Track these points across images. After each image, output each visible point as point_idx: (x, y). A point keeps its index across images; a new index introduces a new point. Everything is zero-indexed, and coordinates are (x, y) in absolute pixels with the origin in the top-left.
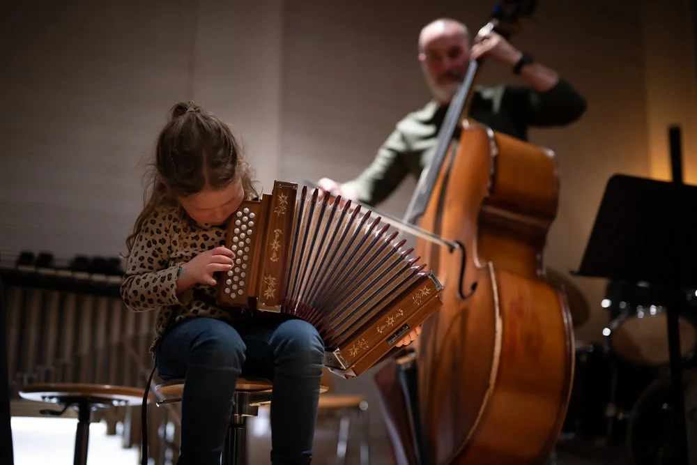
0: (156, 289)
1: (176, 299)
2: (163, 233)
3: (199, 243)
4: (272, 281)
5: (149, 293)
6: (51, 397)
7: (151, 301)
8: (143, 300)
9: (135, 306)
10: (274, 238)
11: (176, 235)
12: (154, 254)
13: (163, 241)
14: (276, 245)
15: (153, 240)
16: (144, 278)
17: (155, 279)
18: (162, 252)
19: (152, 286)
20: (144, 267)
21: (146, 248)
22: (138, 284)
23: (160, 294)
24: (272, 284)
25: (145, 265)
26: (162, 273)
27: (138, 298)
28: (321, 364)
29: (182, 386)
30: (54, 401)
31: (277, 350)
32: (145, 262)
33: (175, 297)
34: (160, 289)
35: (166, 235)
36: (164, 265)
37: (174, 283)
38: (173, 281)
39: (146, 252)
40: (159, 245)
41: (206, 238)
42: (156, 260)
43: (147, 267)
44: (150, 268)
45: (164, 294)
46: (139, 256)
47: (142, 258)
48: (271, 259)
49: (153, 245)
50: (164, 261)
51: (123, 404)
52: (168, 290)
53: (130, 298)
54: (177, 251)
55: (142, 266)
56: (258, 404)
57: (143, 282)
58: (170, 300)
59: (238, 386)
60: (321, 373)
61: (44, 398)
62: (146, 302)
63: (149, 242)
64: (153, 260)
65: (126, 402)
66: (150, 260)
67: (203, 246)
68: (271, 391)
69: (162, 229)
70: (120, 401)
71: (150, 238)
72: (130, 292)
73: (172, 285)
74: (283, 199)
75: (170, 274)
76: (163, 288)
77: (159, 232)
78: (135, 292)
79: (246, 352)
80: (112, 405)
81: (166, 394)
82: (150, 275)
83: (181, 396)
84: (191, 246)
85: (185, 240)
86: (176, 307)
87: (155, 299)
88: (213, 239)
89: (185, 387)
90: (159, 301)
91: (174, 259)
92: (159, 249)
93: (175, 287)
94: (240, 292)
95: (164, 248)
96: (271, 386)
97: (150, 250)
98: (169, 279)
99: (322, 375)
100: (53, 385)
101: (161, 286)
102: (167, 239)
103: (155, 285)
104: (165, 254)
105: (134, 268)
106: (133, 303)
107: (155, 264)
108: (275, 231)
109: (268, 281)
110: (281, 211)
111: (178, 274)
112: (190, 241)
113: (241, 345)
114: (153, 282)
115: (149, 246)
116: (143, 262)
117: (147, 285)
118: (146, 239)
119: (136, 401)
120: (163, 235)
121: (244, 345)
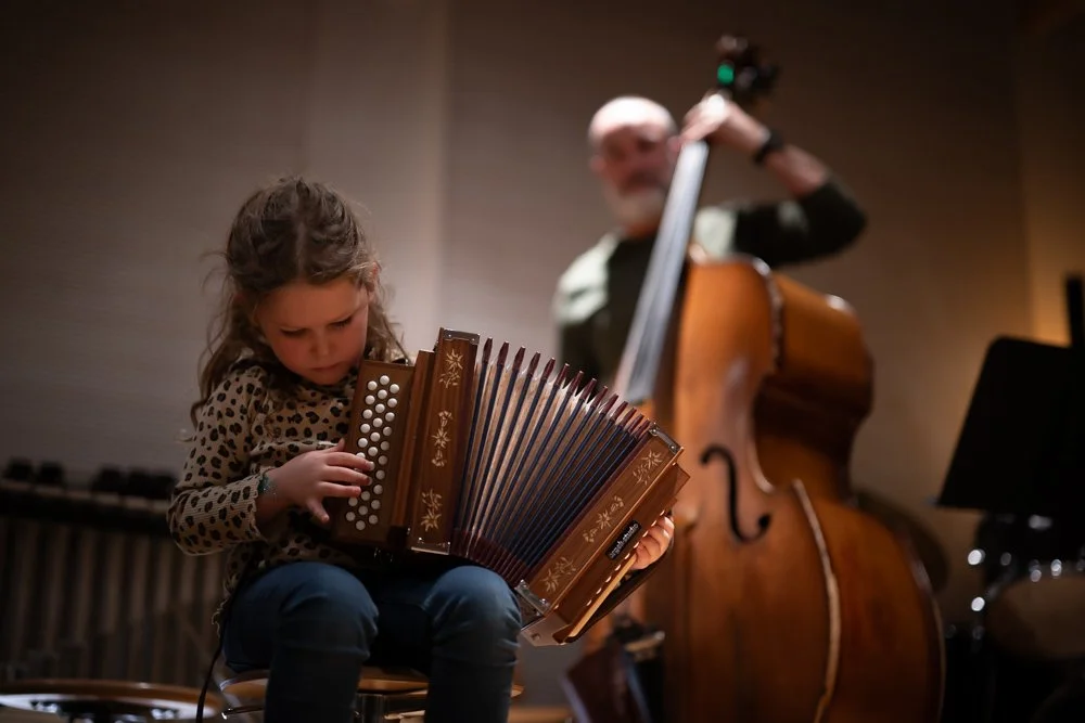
0: (223, 513)
1: (257, 530)
2: (238, 414)
3: (300, 428)
4: (436, 499)
5: (212, 520)
6: (47, 703)
7: (216, 535)
8: (203, 534)
9: (190, 544)
10: (440, 427)
11: (261, 417)
12: (222, 451)
13: (236, 429)
14: (441, 438)
15: (220, 427)
16: (205, 496)
17: (223, 497)
18: (235, 447)
19: (217, 508)
20: (206, 475)
21: (209, 442)
22: (194, 505)
23: (231, 523)
24: (435, 505)
25: (207, 470)
26: (233, 487)
27: (194, 530)
28: (515, 641)
29: (263, 682)
30: (53, 709)
31: (437, 618)
32: (207, 465)
33: (255, 527)
34: (230, 515)
35: (242, 418)
36: (240, 470)
37: (253, 502)
38: (251, 501)
39: (209, 449)
40: (230, 435)
41: (314, 418)
42: (225, 462)
43: (210, 474)
44: (216, 475)
45: (237, 521)
46: (198, 455)
47: (202, 460)
48: (434, 461)
49: (221, 436)
50: (240, 463)
51: (169, 715)
52: (243, 515)
53: (182, 529)
54: (263, 443)
55: (202, 472)
56: (400, 716)
57: (202, 502)
58: (247, 533)
59: (363, 683)
60: (514, 659)
61: (34, 703)
62: (208, 537)
63: (215, 431)
64: (219, 461)
65: (175, 711)
66: (216, 462)
67: (308, 433)
68: (425, 692)
69: (236, 409)
70: (163, 710)
71: (216, 425)
72: (182, 521)
73: (250, 506)
74: (454, 359)
75: (248, 488)
76: (237, 512)
77: (230, 414)
78: (190, 520)
79: (379, 621)
80: (150, 716)
81: (240, 696)
82: (215, 489)
83: (264, 701)
84: (287, 435)
85: (277, 424)
86: (258, 545)
87: (223, 531)
88: (326, 421)
89: (270, 685)
90: (230, 535)
91: (256, 459)
92: (231, 443)
93: (254, 509)
94: (373, 519)
95: (239, 440)
96: (426, 684)
97: (216, 445)
98: (246, 496)
99: (516, 662)
100: (51, 682)
101: (232, 508)
102: (243, 424)
103: (221, 506)
104: (240, 451)
105: (189, 477)
106: (186, 540)
107: (224, 469)
108: (441, 414)
109: (428, 499)
110: (451, 380)
111: (260, 488)
112: (285, 426)
113: (372, 609)
114: (219, 502)
115: (214, 437)
116: (204, 465)
117: (209, 506)
118: (209, 427)
119: (189, 710)
120: (236, 419)
121: (375, 608)
